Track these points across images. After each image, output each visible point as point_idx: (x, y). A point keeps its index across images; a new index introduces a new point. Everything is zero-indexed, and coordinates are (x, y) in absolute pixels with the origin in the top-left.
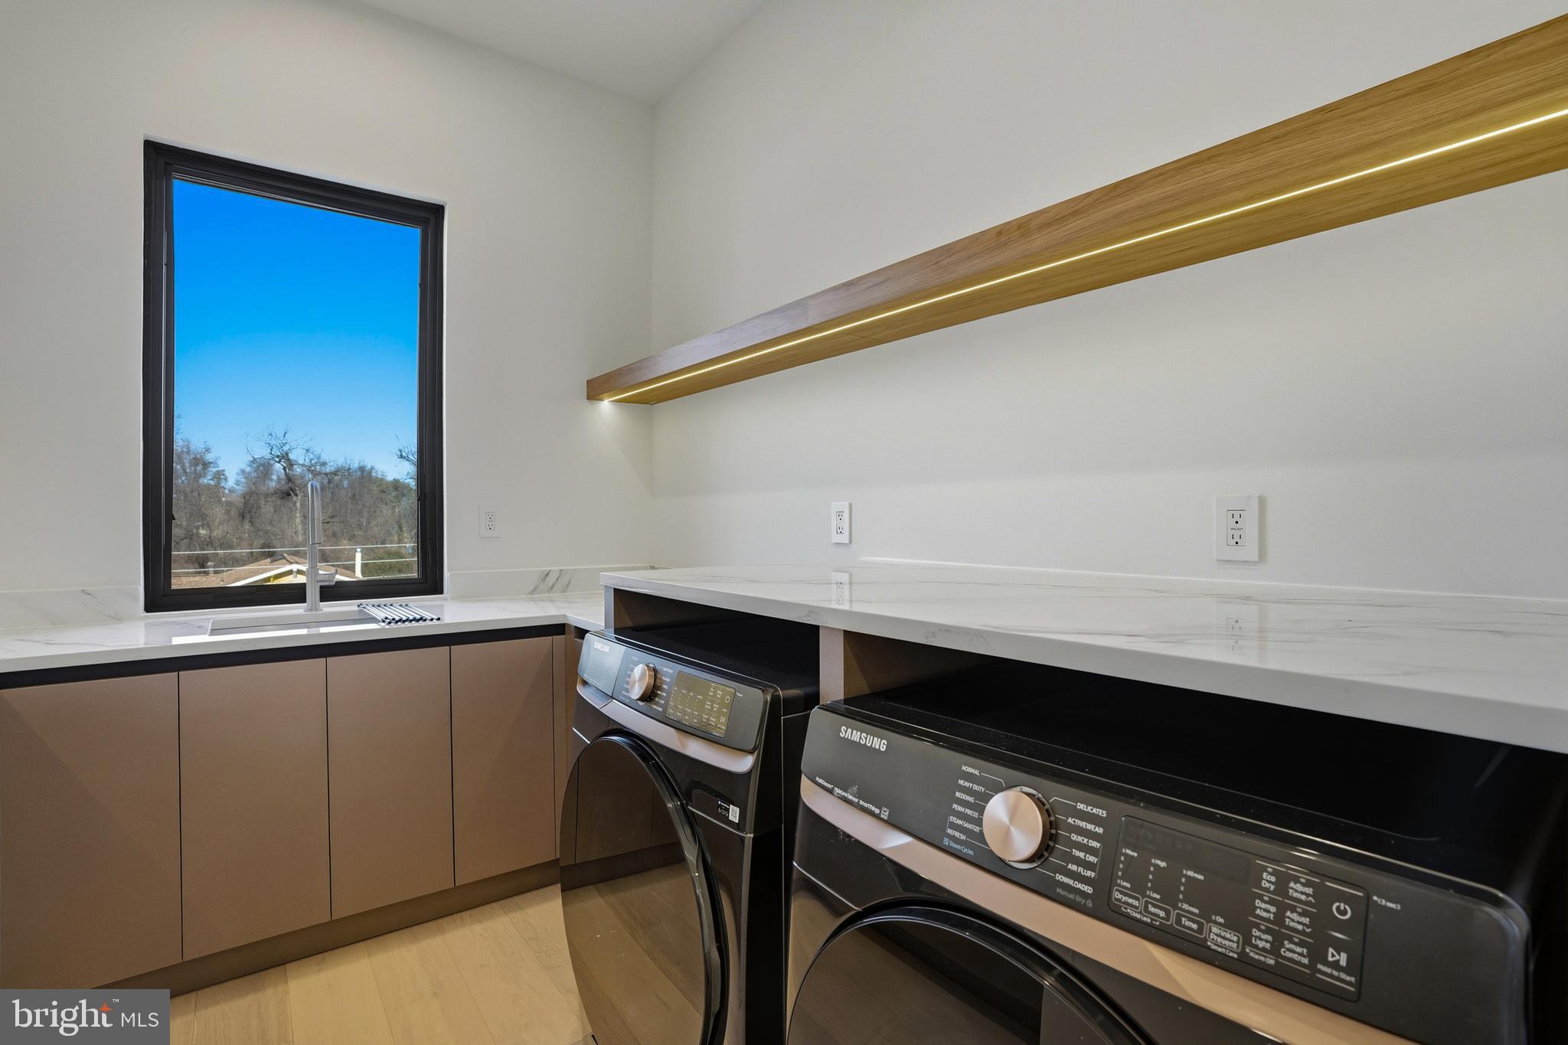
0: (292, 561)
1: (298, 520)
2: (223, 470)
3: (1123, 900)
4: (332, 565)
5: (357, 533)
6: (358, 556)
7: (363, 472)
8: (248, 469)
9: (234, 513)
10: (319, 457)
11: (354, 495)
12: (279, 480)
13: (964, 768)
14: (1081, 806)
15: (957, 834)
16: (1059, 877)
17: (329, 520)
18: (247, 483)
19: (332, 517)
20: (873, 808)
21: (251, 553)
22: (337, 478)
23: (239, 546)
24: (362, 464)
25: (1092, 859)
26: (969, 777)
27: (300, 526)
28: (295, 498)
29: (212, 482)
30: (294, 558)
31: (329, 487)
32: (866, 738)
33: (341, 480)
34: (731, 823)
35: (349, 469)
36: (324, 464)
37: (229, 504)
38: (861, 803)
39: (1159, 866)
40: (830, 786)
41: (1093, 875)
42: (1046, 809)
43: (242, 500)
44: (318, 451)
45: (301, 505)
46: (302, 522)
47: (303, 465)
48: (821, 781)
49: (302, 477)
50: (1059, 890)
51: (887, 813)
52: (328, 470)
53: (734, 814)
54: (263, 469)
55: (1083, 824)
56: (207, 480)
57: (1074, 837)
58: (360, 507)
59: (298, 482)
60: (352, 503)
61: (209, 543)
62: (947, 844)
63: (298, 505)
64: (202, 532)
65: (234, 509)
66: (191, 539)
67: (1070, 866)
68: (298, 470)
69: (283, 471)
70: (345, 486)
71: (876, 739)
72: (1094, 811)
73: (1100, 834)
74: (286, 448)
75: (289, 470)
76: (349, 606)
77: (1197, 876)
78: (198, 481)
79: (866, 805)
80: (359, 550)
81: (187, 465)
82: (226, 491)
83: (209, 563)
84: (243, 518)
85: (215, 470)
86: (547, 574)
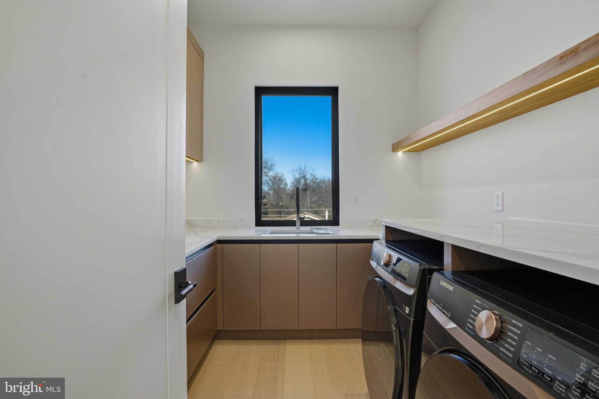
0: (306, 214)
1: (308, 199)
2: (287, 182)
3: (523, 362)
4: (319, 216)
5: (327, 204)
6: (327, 212)
7: (329, 182)
8: (294, 182)
9: (289, 197)
10: (315, 177)
11: (326, 190)
12: (303, 185)
13: (476, 300)
14: (514, 321)
15: (470, 326)
16: (501, 348)
17: (318, 199)
18: (293, 187)
19: (319, 198)
20: (446, 313)
21: (294, 210)
22: (321, 184)
23: (290, 208)
24: (329, 179)
25: (514, 343)
26: (477, 304)
27: (309, 202)
28: (307, 191)
29: (284, 187)
30: (307, 213)
31: (318, 188)
32: (447, 286)
33: (322, 185)
34: (406, 313)
35: (325, 181)
36: (317, 179)
37: (288, 194)
38: (443, 310)
39: (539, 351)
40: (434, 303)
41: (513, 350)
42: (501, 320)
43: (292, 192)
44: (315, 174)
45: (309, 194)
46: (310, 200)
47: (310, 180)
48: (432, 300)
49: (310, 184)
50: (500, 354)
51: (449, 315)
52: (318, 181)
53: (407, 310)
54: (298, 181)
55: (513, 328)
56: (282, 186)
57: (509, 333)
58: (328, 194)
59: (308, 186)
60: (325, 193)
61: (282, 207)
62: (466, 329)
63: (308, 194)
64: (281, 203)
65: (289, 195)
66: (277, 205)
67: (506, 345)
68: (308, 181)
69: (304, 182)
70: (323, 187)
71: (450, 286)
72: (518, 324)
73: (519, 333)
74: (305, 174)
75: (306, 181)
76: (308, 228)
77: (553, 358)
78: (280, 186)
79: (444, 311)
80: (327, 210)
81: (277, 181)
82: (288, 190)
83: (282, 214)
84: (292, 198)
85: (284, 182)
86: (376, 220)
